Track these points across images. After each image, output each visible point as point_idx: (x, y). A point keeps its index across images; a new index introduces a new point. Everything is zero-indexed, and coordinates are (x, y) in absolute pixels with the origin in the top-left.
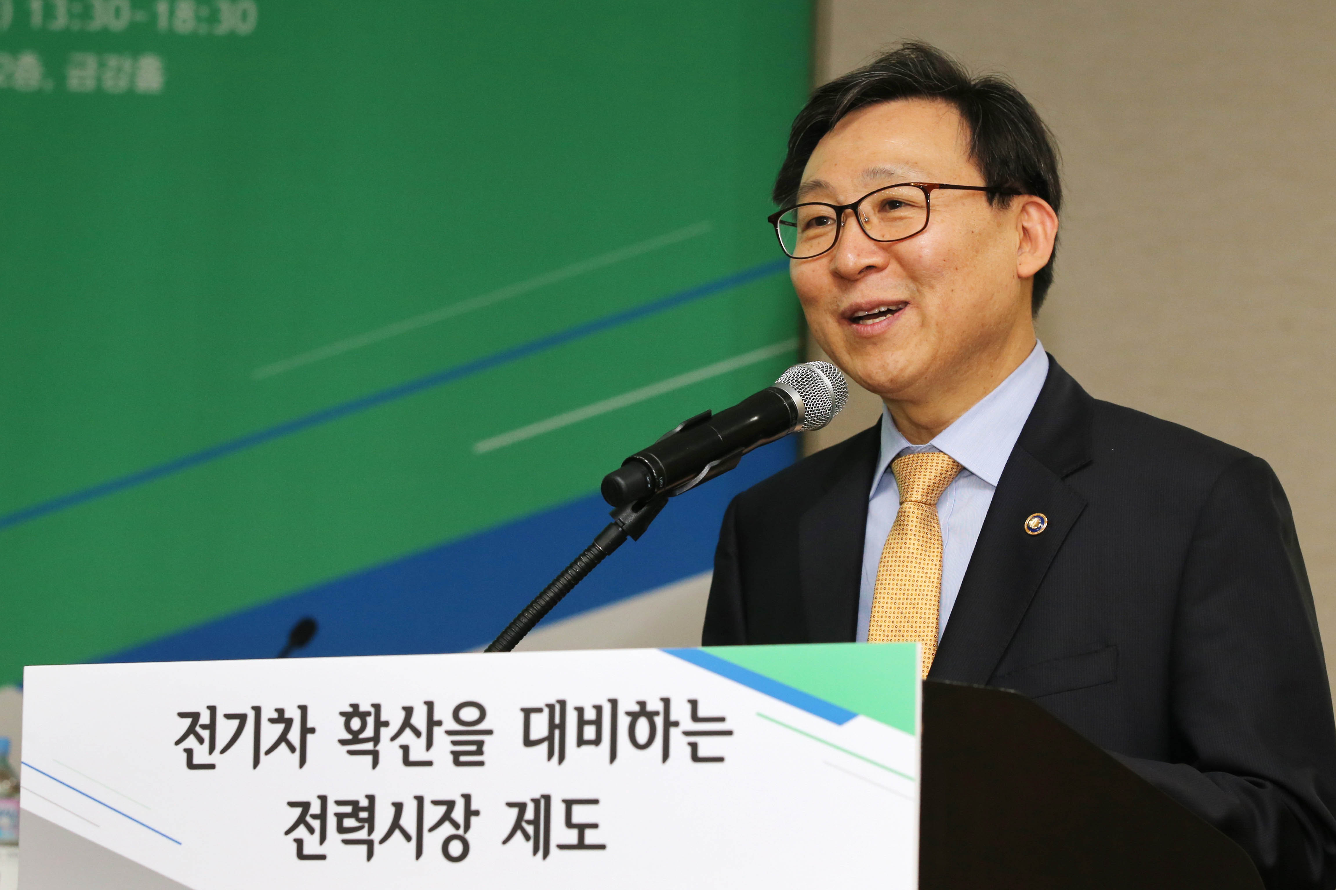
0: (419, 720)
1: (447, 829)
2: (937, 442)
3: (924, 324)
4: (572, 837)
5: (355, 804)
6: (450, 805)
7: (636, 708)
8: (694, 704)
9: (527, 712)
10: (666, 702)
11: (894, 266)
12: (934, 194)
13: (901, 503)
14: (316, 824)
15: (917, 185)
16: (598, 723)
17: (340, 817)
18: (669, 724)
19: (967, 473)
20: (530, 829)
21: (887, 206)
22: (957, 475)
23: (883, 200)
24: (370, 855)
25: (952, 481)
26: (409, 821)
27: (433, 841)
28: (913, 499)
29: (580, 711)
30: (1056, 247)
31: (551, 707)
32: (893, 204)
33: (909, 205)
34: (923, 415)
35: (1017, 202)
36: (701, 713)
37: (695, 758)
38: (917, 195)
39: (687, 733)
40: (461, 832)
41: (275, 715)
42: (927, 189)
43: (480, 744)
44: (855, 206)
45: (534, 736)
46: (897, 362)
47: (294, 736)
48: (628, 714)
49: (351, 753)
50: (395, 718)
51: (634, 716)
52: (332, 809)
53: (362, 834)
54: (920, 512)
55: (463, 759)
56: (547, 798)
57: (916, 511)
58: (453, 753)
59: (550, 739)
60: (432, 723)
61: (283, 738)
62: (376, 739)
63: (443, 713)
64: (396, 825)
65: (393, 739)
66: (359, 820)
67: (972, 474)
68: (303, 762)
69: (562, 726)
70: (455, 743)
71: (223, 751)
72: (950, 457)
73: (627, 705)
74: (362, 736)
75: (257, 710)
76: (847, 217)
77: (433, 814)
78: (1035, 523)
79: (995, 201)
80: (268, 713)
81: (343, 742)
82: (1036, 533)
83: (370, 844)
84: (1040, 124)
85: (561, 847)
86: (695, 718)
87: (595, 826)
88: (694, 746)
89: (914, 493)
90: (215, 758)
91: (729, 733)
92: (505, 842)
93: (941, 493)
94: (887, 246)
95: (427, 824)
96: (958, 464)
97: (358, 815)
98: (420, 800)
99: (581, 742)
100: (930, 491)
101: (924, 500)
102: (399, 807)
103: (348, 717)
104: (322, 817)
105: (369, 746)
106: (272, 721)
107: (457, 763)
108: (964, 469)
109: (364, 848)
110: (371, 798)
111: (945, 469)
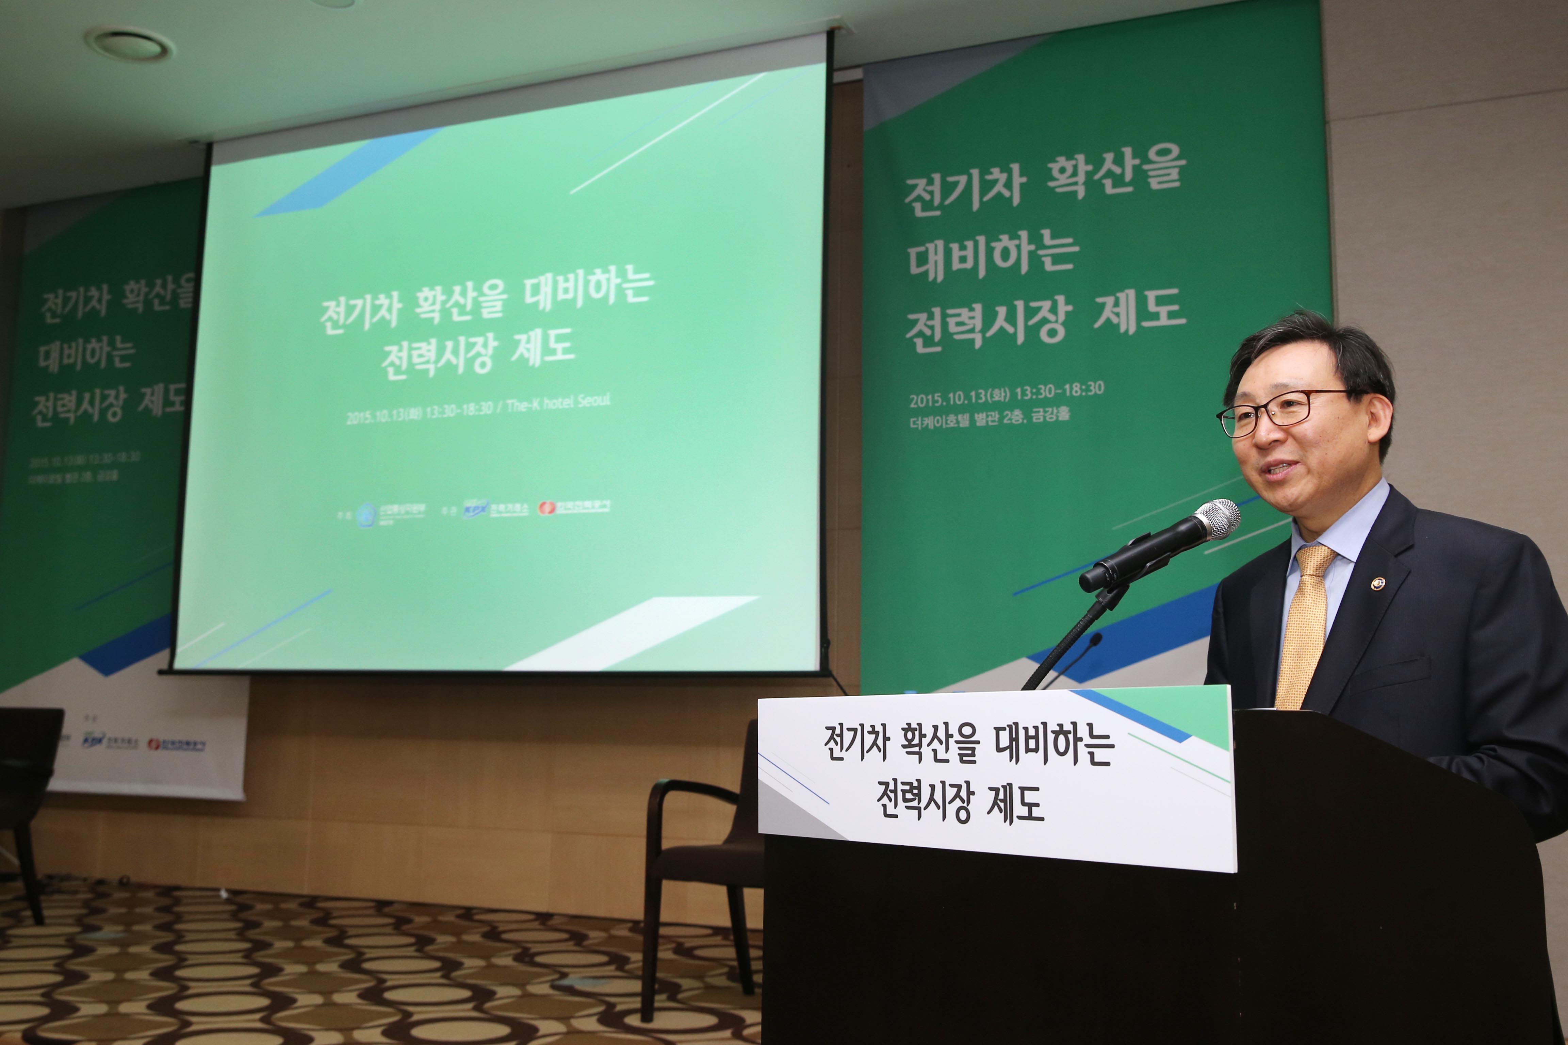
0: (941, 734)
1: (958, 803)
2: (1321, 540)
3: (1309, 471)
4: (1024, 811)
5: (910, 784)
6: (959, 787)
7: (1058, 729)
8: (1090, 726)
9: (998, 730)
10: (1074, 724)
11: (1290, 441)
12: (1312, 397)
13: (1301, 576)
14: (892, 795)
15: (1303, 392)
16: (1036, 737)
17: (904, 792)
18: (1077, 739)
19: (1340, 557)
20: (1002, 805)
21: (1285, 405)
22: (1335, 558)
23: (1283, 402)
24: (919, 817)
25: (1332, 562)
26: (938, 797)
27: (951, 809)
28: (1308, 574)
29: (1026, 729)
30: (1393, 423)
31: (1010, 726)
32: (1289, 404)
33: (1300, 404)
34: (1313, 524)
35: (1366, 398)
36: (1095, 733)
37: (1093, 763)
38: (1302, 397)
39: (1087, 746)
40: (965, 805)
41: (870, 729)
42: (1308, 393)
43: (973, 749)
44: (1265, 406)
45: (1001, 746)
46: (1293, 494)
47: (880, 742)
48: (1053, 732)
49: (908, 753)
50: (928, 731)
51: (1057, 734)
52: (900, 787)
53: (915, 804)
54: (1312, 581)
55: (965, 758)
56: (1010, 785)
57: (1310, 580)
58: (959, 754)
59: (1010, 747)
60: (949, 736)
61: (875, 743)
62: (920, 745)
63: (954, 730)
64: (932, 799)
65: (928, 745)
66: (914, 794)
67: (1344, 557)
68: (885, 758)
69: (1017, 739)
70: (960, 749)
71: (846, 751)
72: (1329, 548)
73: (1052, 726)
74: (913, 743)
75: (862, 725)
76: (1262, 413)
77: (951, 792)
78: (1378, 583)
79: (1352, 398)
80: (867, 728)
81: (904, 746)
82: (1377, 590)
83: (919, 809)
84: (1378, 350)
85: (1020, 818)
86: (1092, 736)
87: (1037, 805)
88: (1092, 754)
89: (1308, 570)
90: (843, 754)
91: (1112, 746)
92: (989, 813)
93: (1326, 569)
94: (1286, 430)
95: (948, 799)
96: (1334, 552)
97: (913, 791)
98: (943, 783)
99: (1028, 750)
100: (1318, 568)
101: (1315, 574)
102: (933, 787)
103: (906, 730)
104: (895, 791)
105: (916, 749)
106: (869, 732)
107: (962, 761)
108: (1339, 554)
109: (916, 812)
110: (919, 781)
111: (1326, 555)
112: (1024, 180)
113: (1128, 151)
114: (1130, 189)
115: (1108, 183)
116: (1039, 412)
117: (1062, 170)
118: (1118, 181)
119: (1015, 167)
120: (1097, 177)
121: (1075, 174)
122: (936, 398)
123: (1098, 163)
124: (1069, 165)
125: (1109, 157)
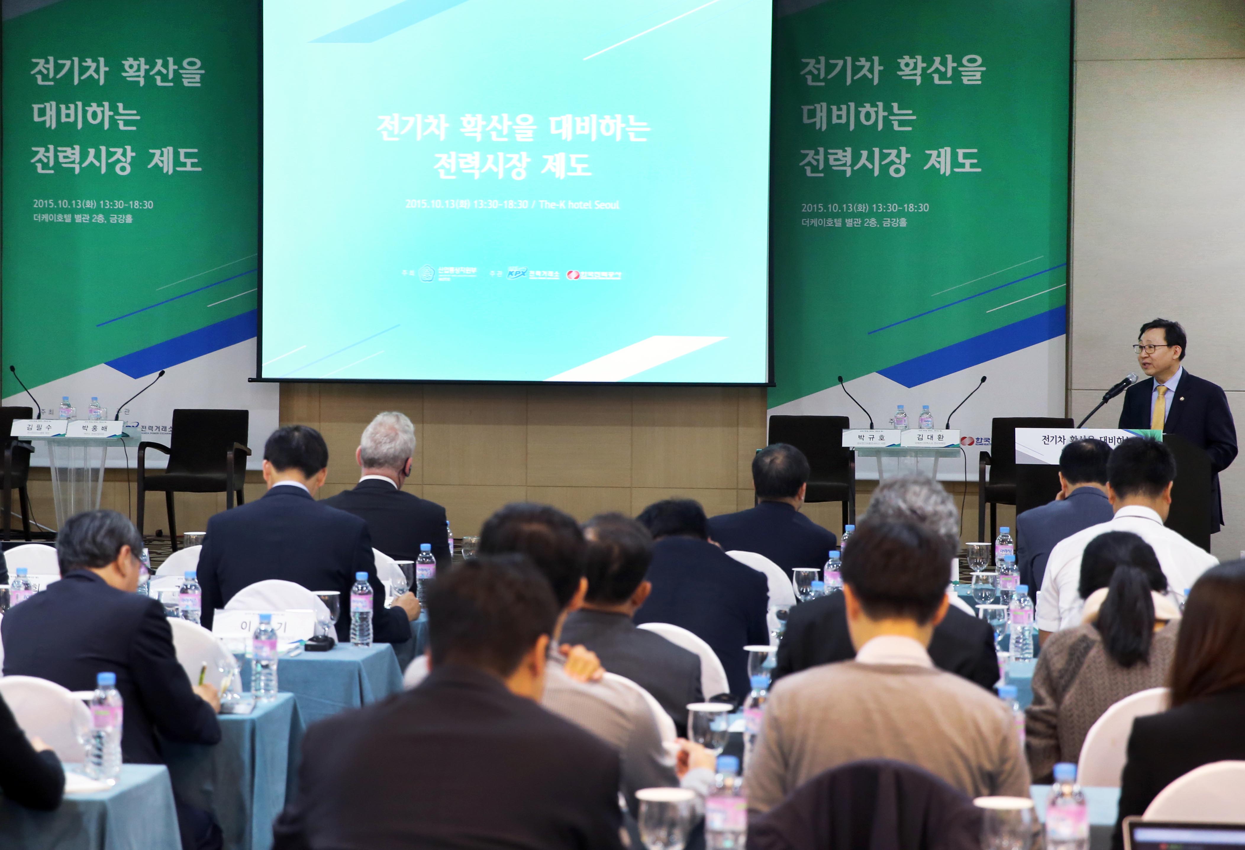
2: (1164, 384)
35: (1175, 347)
67: (1170, 390)
78: (1182, 399)
79: (1171, 346)
93: (1165, 392)
96: (1168, 388)
101: (1162, 393)
111: (1165, 388)
112: (882, 68)
113: (949, 57)
114: (950, 82)
115: (936, 76)
116: (887, 220)
117: (907, 65)
118: (943, 76)
119: (876, 59)
120: (929, 71)
121: (915, 68)
122: (819, 207)
123: (930, 63)
124: (912, 62)
125: (937, 59)
